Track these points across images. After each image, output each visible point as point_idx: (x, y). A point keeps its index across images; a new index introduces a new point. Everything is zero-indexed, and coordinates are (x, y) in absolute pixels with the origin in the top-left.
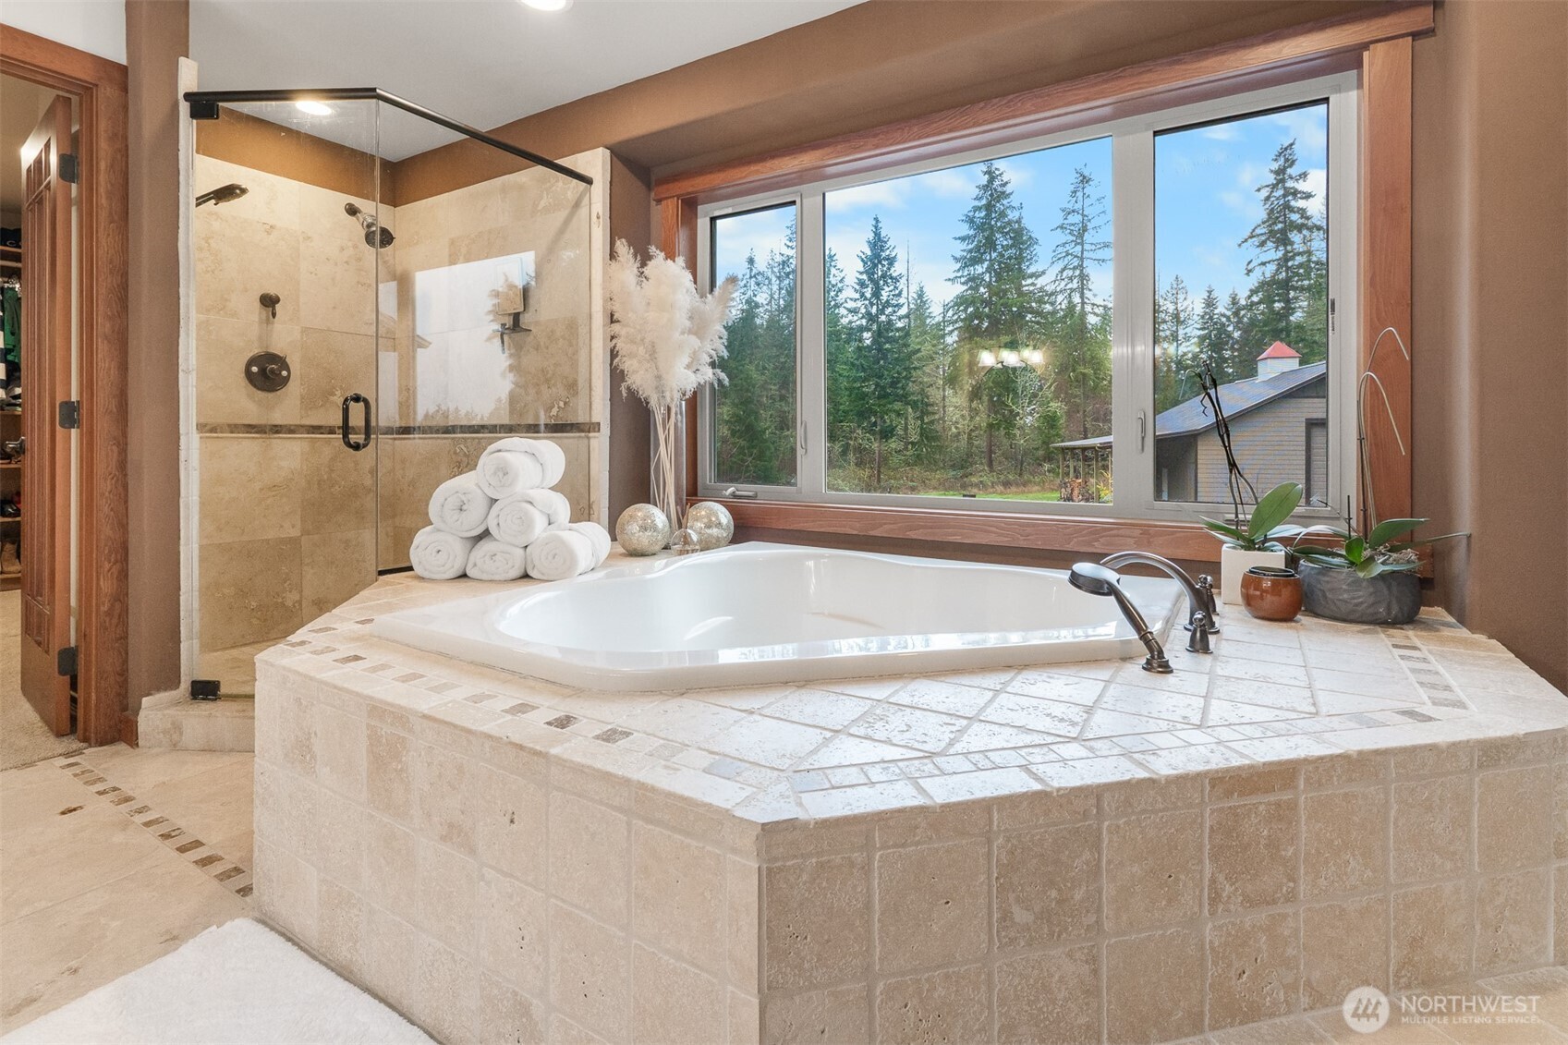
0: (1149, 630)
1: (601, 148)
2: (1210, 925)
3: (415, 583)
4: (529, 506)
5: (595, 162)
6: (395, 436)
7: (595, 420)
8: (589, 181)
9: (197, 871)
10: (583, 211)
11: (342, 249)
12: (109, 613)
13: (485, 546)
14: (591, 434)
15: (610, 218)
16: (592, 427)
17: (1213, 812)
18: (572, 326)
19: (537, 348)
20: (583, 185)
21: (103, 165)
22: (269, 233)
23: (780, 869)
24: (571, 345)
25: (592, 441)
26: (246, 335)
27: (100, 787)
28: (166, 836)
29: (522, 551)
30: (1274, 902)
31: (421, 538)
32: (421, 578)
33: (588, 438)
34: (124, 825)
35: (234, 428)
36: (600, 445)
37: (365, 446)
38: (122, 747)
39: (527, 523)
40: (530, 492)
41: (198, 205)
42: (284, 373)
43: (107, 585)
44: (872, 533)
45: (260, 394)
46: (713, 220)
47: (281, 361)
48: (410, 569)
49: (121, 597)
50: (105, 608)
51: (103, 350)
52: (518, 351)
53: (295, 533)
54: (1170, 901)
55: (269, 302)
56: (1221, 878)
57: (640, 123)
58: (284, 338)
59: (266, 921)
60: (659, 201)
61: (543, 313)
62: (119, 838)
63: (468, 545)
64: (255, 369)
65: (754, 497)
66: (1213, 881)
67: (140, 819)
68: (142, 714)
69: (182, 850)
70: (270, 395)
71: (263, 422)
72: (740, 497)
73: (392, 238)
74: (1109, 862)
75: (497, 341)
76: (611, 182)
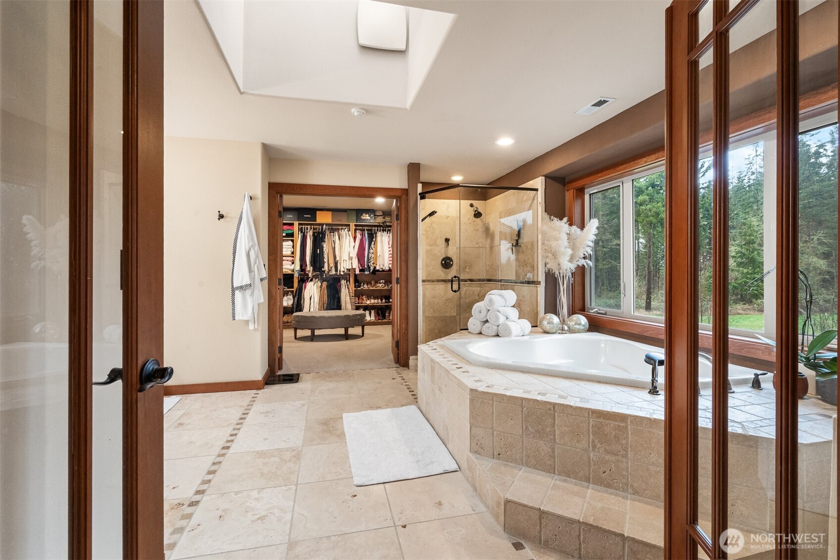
0: (656, 379)
1: (540, 177)
2: (592, 453)
3: (467, 334)
4: (498, 313)
5: (538, 183)
6: (486, 282)
7: (539, 280)
8: (536, 190)
9: (411, 396)
10: (535, 201)
11: (469, 219)
12: (404, 333)
13: (487, 324)
14: (538, 286)
15: (545, 202)
16: (539, 283)
17: (593, 421)
18: (532, 244)
19: (523, 253)
20: (535, 192)
21: (403, 216)
22: (447, 218)
23: (474, 399)
24: (532, 251)
25: (538, 288)
26: (440, 252)
27: (400, 376)
28: (408, 388)
29: (496, 327)
30: (618, 455)
31: (471, 320)
32: (470, 332)
33: (537, 287)
34: (402, 384)
35: (438, 281)
36: (541, 289)
37: (458, 291)
38: (407, 368)
39: (497, 318)
40: (499, 308)
41: (422, 221)
42: (451, 263)
43: (404, 326)
44: (645, 334)
45: (445, 270)
46: (590, 195)
47: (450, 259)
48: (468, 329)
49: (407, 329)
50: (404, 332)
51: (403, 264)
52: (518, 253)
53: (455, 314)
54: (577, 441)
55: (447, 240)
56: (596, 441)
57: (553, 166)
58: (452, 252)
59: (419, 408)
60: (568, 190)
61: (525, 239)
62: (400, 386)
63: (482, 323)
64: (443, 262)
65: (605, 314)
66: (593, 441)
67: (405, 384)
68: (410, 360)
69: (410, 392)
70: (448, 270)
71: (446, 279)
72: (599, 313)
73: (482, 215)
74: (557, 424)
75: (510, 251)
76: (545, 189)
